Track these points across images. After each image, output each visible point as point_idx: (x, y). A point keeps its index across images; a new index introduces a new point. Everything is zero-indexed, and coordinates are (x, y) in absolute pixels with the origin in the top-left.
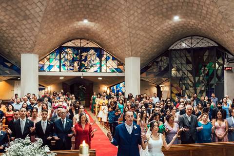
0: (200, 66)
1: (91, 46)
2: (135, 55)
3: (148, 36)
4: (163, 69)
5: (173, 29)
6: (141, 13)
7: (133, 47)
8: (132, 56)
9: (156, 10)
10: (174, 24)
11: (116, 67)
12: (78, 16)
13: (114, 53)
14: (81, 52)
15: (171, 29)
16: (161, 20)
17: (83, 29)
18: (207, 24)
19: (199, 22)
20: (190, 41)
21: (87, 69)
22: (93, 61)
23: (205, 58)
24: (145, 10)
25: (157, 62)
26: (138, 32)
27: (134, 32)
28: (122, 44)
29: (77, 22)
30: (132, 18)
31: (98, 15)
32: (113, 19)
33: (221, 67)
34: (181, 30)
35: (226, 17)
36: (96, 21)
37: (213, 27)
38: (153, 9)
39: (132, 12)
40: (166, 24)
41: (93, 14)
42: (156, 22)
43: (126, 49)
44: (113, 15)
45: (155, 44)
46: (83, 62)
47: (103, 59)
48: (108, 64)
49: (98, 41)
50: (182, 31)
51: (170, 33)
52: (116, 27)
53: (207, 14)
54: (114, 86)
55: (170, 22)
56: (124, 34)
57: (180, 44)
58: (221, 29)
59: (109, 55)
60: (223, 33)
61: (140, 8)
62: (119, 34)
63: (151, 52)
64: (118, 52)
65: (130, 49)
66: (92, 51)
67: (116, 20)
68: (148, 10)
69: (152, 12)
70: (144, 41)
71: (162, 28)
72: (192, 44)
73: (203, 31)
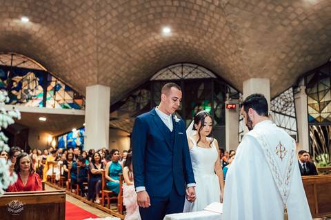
0: (193, 104)
1: (29, 67)
2: (102, 82)
3: (124, 55)
4: (142, 107)
5: (159, 48)
6: (117, 16)
7: (101, 70)
8: (98, 83)
9: (139, 14)
10: (161, 41)
11: (71, 102)
12: (12, 9)
13: (68, 78)
14: (12, 75)
15: (157, 48)
16: (144, 31)
17: (19, 34)
18: (207, 43)
19: (196, 39)
20: (180, 70)
21: (21, 103)
22: (32, 90)
23: (199, 94)
24: (123, 12)
25: (135, 97)
26: (110, 46)
27: (103, 45)
28: (84, 63)
29: (9, 20)
30: (102, 22)
31: (48, 12)
32: (71, 21)
33: (221, 105)
34: (170, 51)
35: (236, 31)
36: (44, 23)
37: (214, 47)
38: (135, 14)
39: (103, 13)
40: (151, 39)
41: (40, 10)
42: (138, 34)
43: (90, 72)
44: (73, 14)
45: (133, 69)
46: (14, 92)
47: (49, 88)
48: (58, 97)
49: (43, 58)
50: (171, 53)
51: (155, 53)
52: (76, 35)
53: (209, 26)
54: (63, 135)
55: (157, 37)
56: (88, 47)
57: (166, 72)
58: (226, 49)
59: (59, 82)
60: (228, 55)
61: (116, 9)
62: (80, 47)
63: (126, 81)
64: (76, 77)
65: (96, 71)
66: (31, 76)
67: (76, 23)
68: (127, 13)
69: (133, 18)
70: (118, 63)
71: (145, 45)
72: (182, 73)
73: (200, 54)
